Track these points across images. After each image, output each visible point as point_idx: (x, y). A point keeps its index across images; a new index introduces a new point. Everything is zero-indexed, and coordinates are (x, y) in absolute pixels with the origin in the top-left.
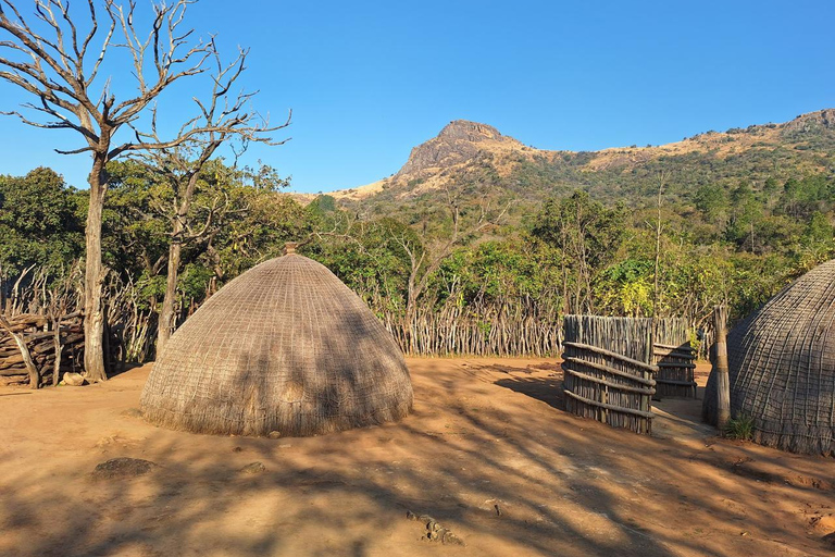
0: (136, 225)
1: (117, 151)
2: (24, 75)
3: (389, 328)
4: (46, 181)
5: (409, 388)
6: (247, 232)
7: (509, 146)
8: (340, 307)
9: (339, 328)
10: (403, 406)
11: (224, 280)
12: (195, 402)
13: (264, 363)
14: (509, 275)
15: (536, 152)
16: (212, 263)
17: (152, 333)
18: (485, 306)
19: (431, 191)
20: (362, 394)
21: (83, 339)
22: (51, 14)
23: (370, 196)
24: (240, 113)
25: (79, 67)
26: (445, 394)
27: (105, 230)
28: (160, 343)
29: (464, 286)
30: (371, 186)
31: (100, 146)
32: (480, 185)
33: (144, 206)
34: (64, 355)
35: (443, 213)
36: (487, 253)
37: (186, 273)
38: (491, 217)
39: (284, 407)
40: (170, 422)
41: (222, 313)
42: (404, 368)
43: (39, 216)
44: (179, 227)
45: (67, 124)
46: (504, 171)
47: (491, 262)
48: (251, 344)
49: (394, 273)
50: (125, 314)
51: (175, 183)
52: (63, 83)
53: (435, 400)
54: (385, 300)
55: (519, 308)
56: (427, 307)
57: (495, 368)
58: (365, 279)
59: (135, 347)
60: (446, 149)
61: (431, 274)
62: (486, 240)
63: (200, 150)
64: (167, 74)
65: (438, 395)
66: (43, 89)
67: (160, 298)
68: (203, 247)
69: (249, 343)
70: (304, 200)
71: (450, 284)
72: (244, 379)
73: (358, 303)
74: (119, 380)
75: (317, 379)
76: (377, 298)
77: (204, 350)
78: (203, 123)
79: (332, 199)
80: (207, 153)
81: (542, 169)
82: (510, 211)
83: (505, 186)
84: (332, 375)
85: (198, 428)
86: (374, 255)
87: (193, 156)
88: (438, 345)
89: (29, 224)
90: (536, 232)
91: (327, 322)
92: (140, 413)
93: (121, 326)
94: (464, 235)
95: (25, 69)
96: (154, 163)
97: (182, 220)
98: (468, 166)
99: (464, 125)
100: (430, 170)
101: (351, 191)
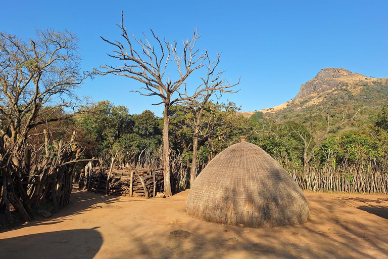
0: (180, 131)
1: (173, 102)
2: (140, 77)
3: (295, 177)
4: (148, 115)
5: (307, 208)
6: (224, 132)
7: (357, 79)
8: (268, 167)
9: (268, 177)
10: (304, 217)
11: (215, 153)
12: (206, 208)
13: (234, 192)
14: (362, 148)
15: (374, 79)
16: (210, 146)
17: (188, 176)
18: (349, 166)
19: (313, 106)
20: (282, 210)
21: (163, 179)
22: (148, 52)
23: (281, 110)
24: (219, 81)
25: (158, 71)
26: (328, 212)
27: (170, 133)
28: (191, 181)
29: (335, 155)
30: (281, 106)
31: (167, 101)
32: (341, 100)
33: (183, 123)
34: (157, 185)
35: (321, 116)
36: (347, 137)
37: (200, 150)
38: (349, 116)
39: (245, 213)
40: (197, 216)
41: (215, 168)
42: (303, 198)
43: (146, 129)
44: (197, 131)
45: (155, 94)
46: (356, 92)
47: (350, 142)
48: (228, 183)
49: (296, 149)
50: (178, 168)
51: (194, 113)
52: (153, 78)
53: (322, 215)
54: (292, 163)
55: (370, 166)
56: (315, 166)
57: (357, 199)
58: (280, 152)
59: (182, 182)
60: (320, 83)
61: (316, 149)
62: (348, 129)
63: (203, 98)
64: (190, 69)
65: (323, 212)
66: (147, 81)
67: (191, 161)
68: (206, 139)
69: (228, 182)
70: (248, 115)
71: (327, 154)
72: (226, 199)
73: (277, 164)
74: (177, 196)
75: (259, 201)
76: (287, 161)
77: (209, 185)
78: (204, 87)
79: (261, 113)
80: (206, 99)
81: (379, 89)
82: (361, 113)
83: (357, 100)
84: (266, 199)
85: (209, 220)
86: (284, 140)
87: (200, 100)
88: (322, 186)
89: (143, 133)
90: (378, 124)
91: (262, 174)
92: (185, 211)
93: (177, 173)
94: (334, 127)
95: (140, 74)
96: (186, 105)
97: (198, 128)
98: (334, 91)
99: (329, 70)
100: (312, 95)
101: (271, 109)
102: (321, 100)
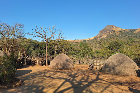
19: (103, 38)
23: (92, 39)
60: (106, 30)
81: (125, 33)
89: (42, 48)
98: (110, 33)
100: (103, 34)
102: (106, 36)
